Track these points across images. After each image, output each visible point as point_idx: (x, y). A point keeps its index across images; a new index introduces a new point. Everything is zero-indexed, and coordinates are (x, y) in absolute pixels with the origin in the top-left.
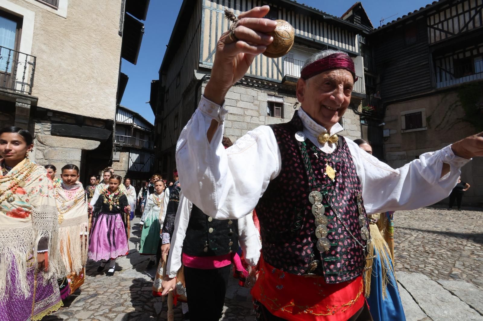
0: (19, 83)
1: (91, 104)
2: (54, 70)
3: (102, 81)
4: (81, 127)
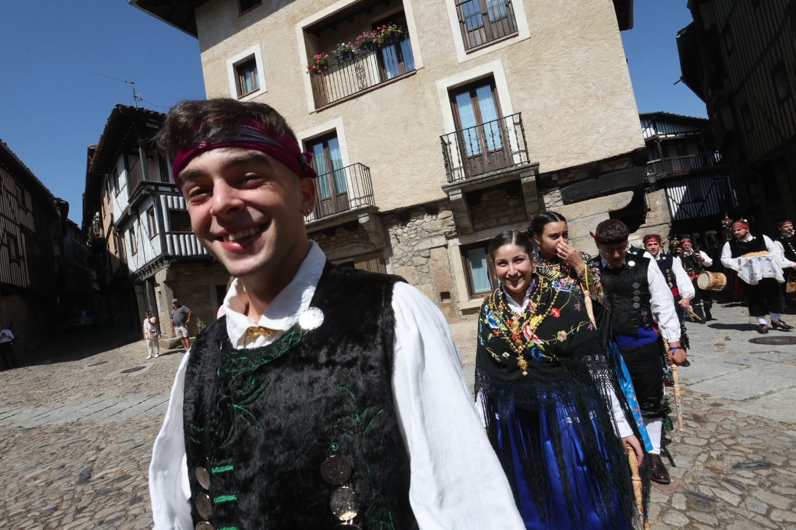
0: (516, 153)
1: (601, 138)
2: (541, 117)
3: (605, 94)
4: (597, 178)
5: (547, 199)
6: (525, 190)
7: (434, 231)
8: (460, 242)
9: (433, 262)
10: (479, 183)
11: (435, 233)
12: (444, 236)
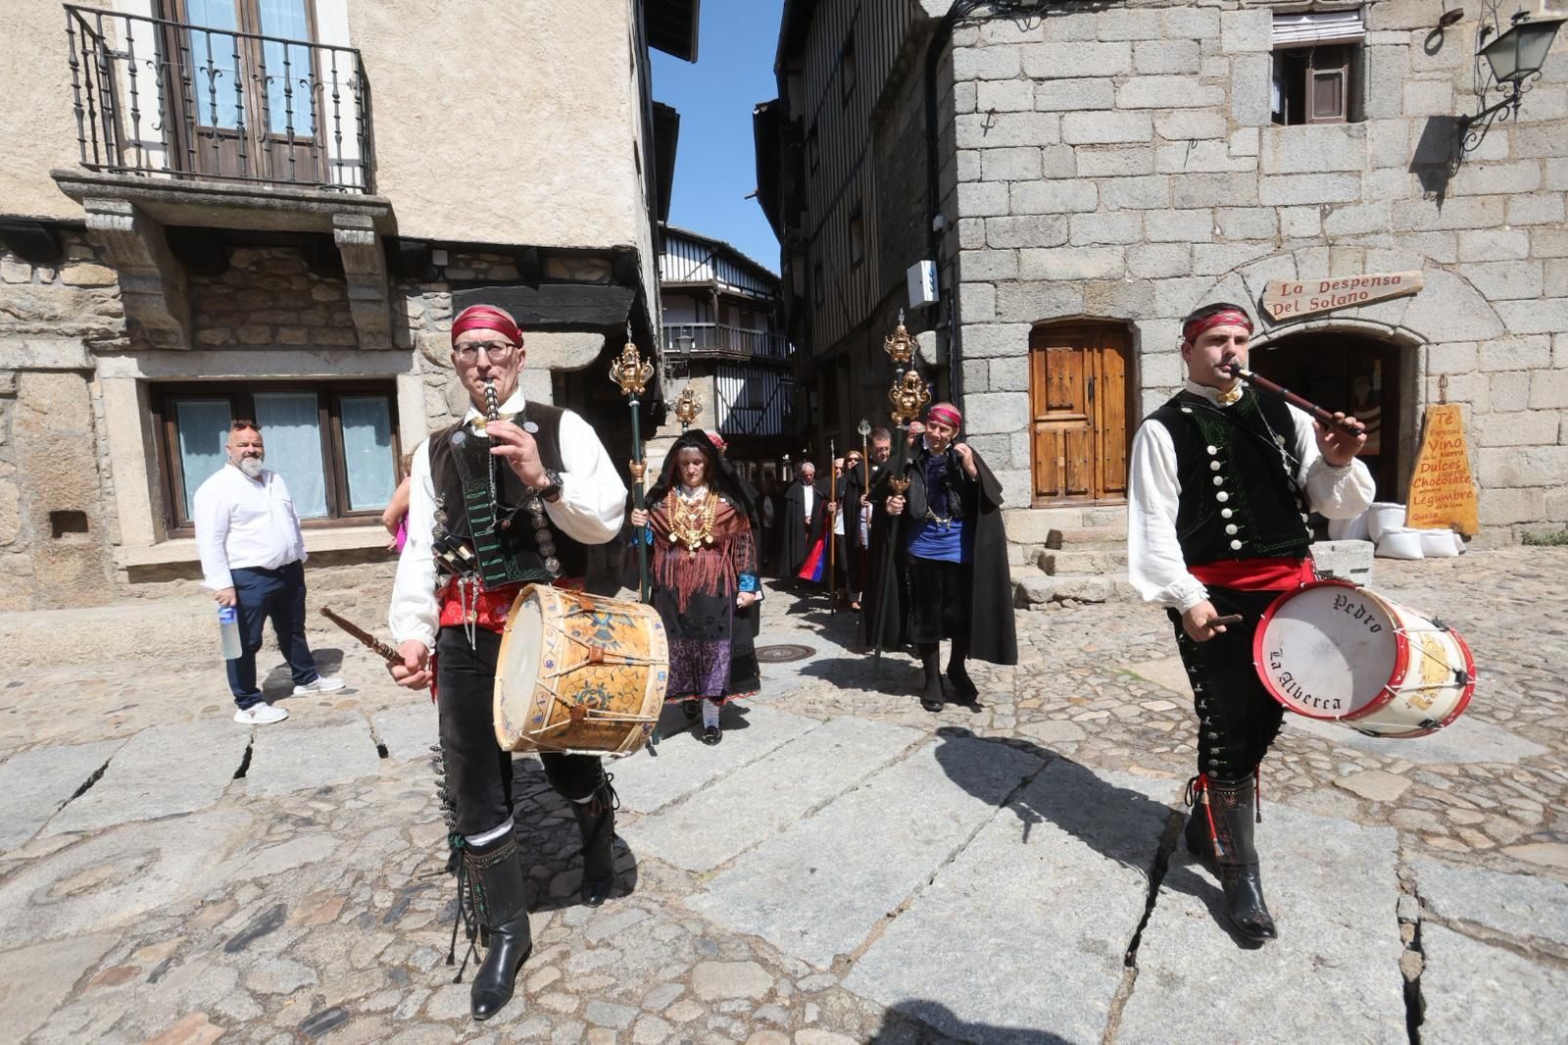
1: (554, 199)
2: (423, 95)
3: (577, 104)
4: (536, 288)
5: (415, 306)
6: (348, 266)
7: (40, 317)
8: (140, 369)
9: (28, 415)
10: (198, 203)
11: (44, 325)
12: (78, 341)
